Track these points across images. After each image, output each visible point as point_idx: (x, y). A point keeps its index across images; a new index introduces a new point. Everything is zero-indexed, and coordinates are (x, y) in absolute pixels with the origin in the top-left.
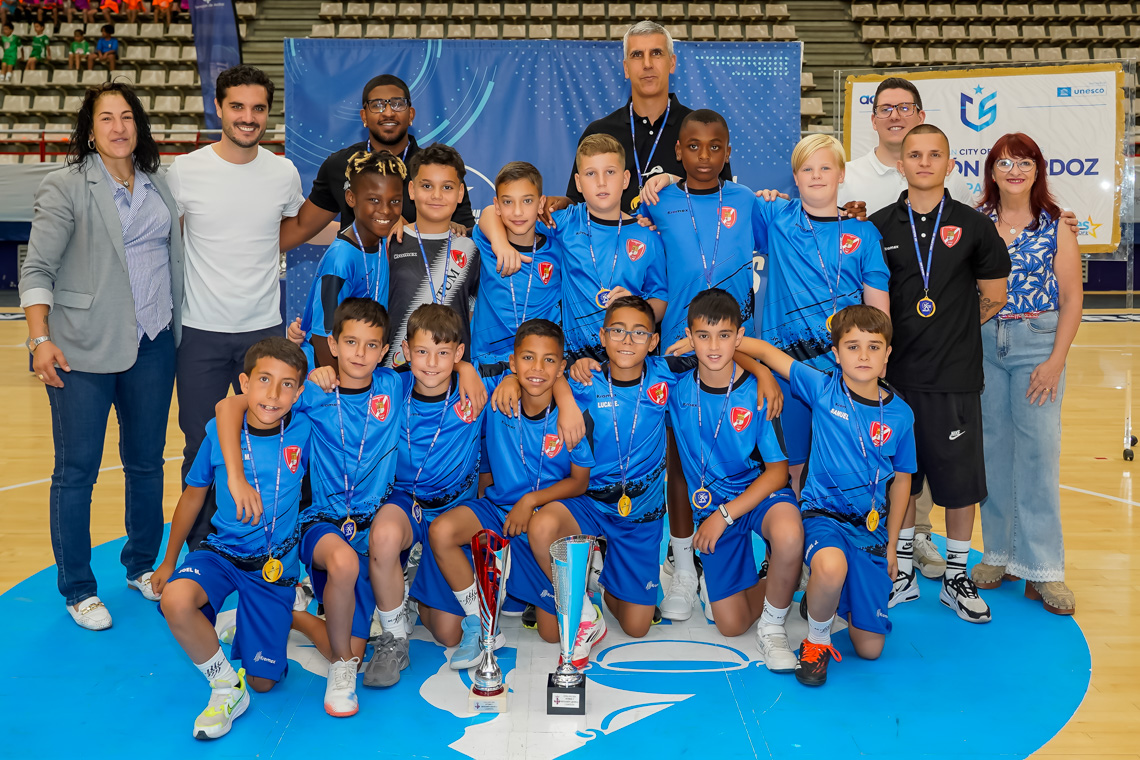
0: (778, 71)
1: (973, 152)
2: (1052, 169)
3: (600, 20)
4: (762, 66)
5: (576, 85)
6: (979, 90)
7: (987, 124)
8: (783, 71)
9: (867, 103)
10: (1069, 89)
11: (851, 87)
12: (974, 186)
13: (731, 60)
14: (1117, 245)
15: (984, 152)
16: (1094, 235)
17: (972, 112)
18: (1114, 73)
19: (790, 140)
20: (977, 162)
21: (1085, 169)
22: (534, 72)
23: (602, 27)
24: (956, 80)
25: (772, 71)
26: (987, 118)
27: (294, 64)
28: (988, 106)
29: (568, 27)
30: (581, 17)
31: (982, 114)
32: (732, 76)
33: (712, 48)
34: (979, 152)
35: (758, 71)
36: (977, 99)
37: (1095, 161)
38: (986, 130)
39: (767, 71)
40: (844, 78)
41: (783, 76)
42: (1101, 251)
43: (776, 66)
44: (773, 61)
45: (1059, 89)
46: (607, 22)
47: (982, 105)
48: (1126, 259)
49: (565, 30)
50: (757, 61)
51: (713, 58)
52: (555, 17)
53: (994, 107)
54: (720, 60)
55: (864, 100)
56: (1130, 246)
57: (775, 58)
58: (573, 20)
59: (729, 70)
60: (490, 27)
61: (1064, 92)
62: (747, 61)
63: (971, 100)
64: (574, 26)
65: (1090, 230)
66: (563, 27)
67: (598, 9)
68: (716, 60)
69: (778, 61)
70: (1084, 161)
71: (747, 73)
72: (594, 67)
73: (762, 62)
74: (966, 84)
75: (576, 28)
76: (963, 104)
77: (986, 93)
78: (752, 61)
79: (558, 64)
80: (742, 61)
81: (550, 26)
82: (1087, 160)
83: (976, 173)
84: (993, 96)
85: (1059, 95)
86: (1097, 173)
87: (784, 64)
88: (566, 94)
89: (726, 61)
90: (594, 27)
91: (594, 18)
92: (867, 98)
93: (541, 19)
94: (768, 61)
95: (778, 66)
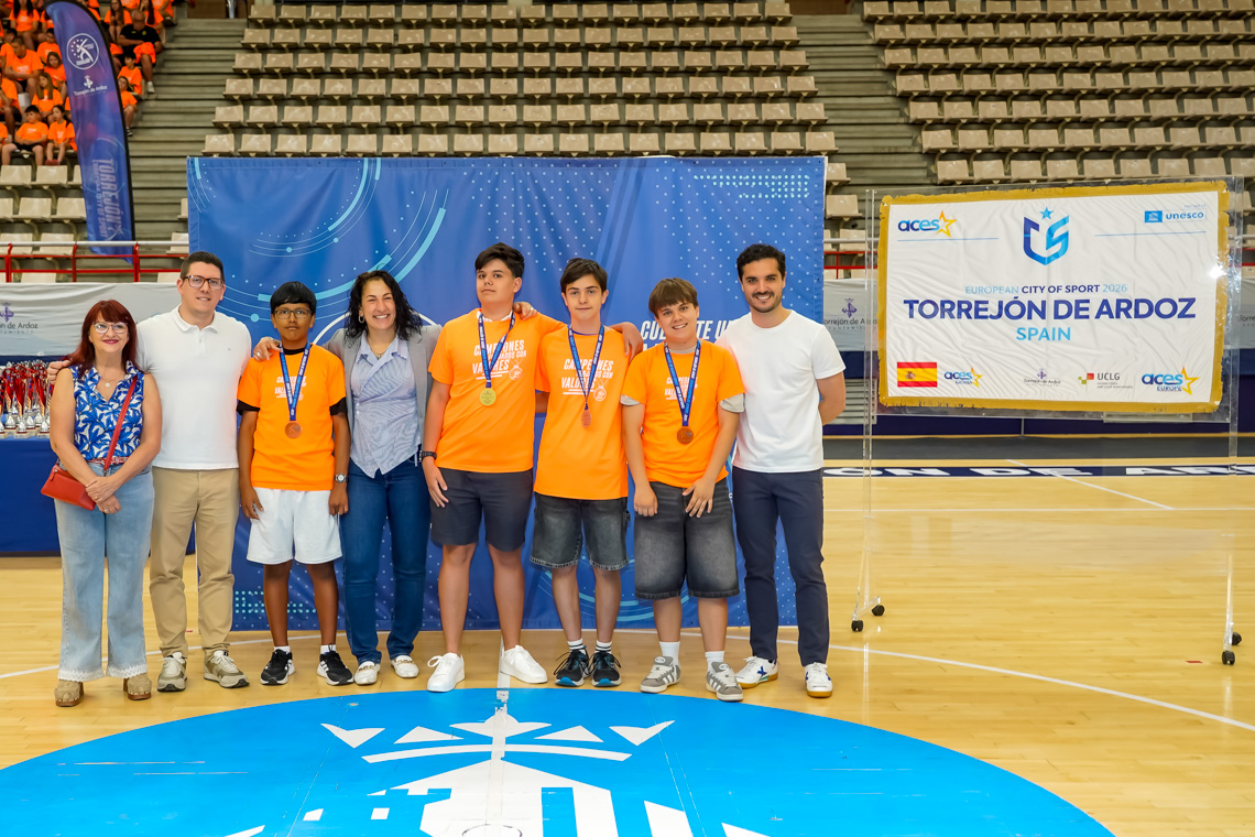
0: (796, 193)
1: (1038, 290)
2: (1137, 311)
3: (577, 99)
4: (776, 187)
5: (546, 212)
6: (1047, 214)
7: (1057, 256)
8: (802, 193)
9: (907, 229)
10: (1160, 213)
11: (887, 210)
12: (1040, 332)
13: (737, 180)
14: (1218, 403)
15: (1052, 289)
16: (1189, 391)
17: (1039, 241)
18: (1216, 193)
19: (810, 276)
20: (1044, 303)
21: (1178, 312)
22: (494, 195)
23: (580, 107)
24: (1019, 201)
25: (789, 193)
26: (1056, 248)
27: (200, 189)
28: (1057, 234)
29: (537, 107)
30: (553, 95)
31: (1050, 243)
32: (739, 200)
33: (715, 165)
34: (1046, 290)
35: (770, 193)
36: (1044, 225)
37: (1191, 301)
38: (1055, 263)
39: (783, 193)
40: (878, 201)
41: (802, 198)
42: (1199, 410)
43: (792, 185)
44: (789, 180)
45: (1147, 213)
46: (586, 101)
47: (1050, 232)
48: (1228, 420)
49: (534, 111)
50: (770, 180)
51: (715, 177)
52: (521, 95)
53: (1066, 235)
54: (725, 180)
55: (904, 226)
56: (1234, 405)
57: (793, 177)
58: (545, 99)
59: (735, 192)
60: (439, 108)
61: (1153, 216)
62: (757, 181)
63: (1036, 227)
64: (544, 107)
65: (1184, 385)
66: (532, 107)
67: (574, 84)
68: (718, 180)
69: (796, 180)
70: (1177, 301)
71: (757, 196)
72: (568, 190)
73: (776, 182)
74: (1032, 207)
75: (547, 109)
76: (1027, 232)
77: (1056, 218)
78: (764, 180)
79: (524, 186)
80: (751, 180)
81: (514, 106)
82: (1181, 300)
83: (1042, 315)
84: (1065, 221)
85: (1147, 220)
86: (1193, 316)
87: (803, 184)
88: (534, 223)
89: (731, 181)
90: (570, 107)
91: (570, 96)
92: (908, 224)
93: (504, 97)
94: (783, 180)
95: (796, 186)
